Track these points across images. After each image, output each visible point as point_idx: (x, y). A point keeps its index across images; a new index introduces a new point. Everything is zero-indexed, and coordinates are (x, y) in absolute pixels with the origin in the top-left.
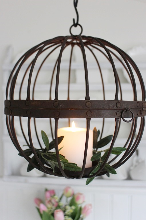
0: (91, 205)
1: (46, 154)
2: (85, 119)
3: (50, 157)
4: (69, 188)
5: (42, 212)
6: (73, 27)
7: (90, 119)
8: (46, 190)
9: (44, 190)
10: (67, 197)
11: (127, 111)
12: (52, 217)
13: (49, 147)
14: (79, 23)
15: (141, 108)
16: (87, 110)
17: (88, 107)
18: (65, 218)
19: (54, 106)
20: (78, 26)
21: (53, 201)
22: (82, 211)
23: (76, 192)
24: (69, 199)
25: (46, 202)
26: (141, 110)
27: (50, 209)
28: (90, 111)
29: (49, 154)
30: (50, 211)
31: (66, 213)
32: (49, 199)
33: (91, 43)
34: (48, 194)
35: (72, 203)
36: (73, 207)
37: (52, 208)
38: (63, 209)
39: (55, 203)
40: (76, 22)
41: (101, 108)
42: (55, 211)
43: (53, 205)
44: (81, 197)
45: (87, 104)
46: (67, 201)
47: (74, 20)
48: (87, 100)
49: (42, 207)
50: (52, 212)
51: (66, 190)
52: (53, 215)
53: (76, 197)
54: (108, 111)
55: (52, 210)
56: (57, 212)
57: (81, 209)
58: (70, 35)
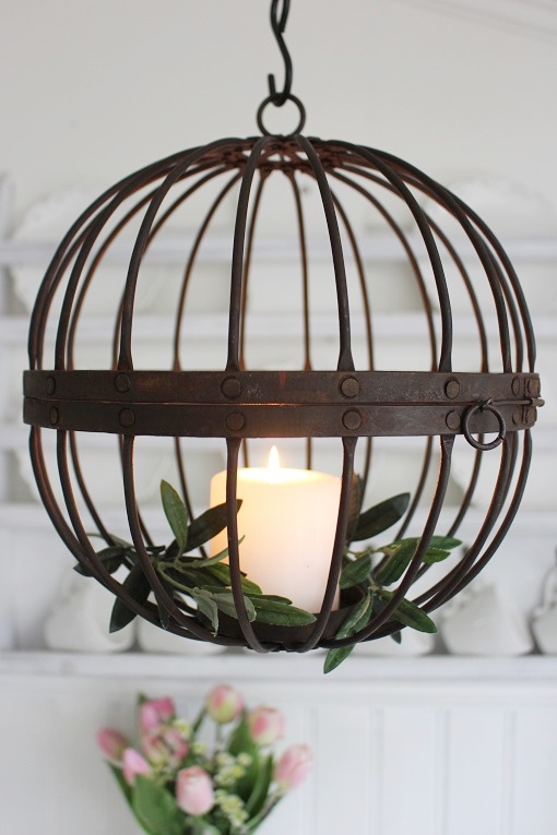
0: (304, 748)
1: (177, 565)
2: (339, 440)
3: (192, 575)
4: (228, 688)
5: (131, 781)
6: (270, 107)
7: (356, 438)
8: (143, 700)
9: (133, 700)
10: (220, 723)
11: (481, 409)
12: (168, 797)
13: (186, 540)
14: (294, 91)
15: (525, 398)
16: (345, 409)
17: (348, 397)
18: (216, 797)
19: (225, 395)
20: (289, 103)
21: (171, 739)
22: (277, 772)
23: (252, 704)
24: (228, 729)
25: (146, 742)
26: (523, 406)
27: (158, 769)
28: (357, 411)
29: (189, 564)
30: (162, 774)
31: (220, 778)
32: (155, 731)
33: (334, 166)
34: (149, 714)
35: (240, 743)
36: (245, 759)
37: (166, 764)
38: (210, 767)
39: (177, 746)
40: (280, 88)
41: (392, 398)
42: (181, 774)
43: (172, 752)
44: (272, 720)
45: (345, 386)
46: (218, 738)
47: (271, 79)
48: (343, 370)
49: (133, 762)
50: (170, 778)
51: (217, 697)
52: (172, 787)
53: (252, 720)
54: (418, 410)
55: (168, 770)
56: (188, 776)
57: (270, 765)
58: (258, 134)
